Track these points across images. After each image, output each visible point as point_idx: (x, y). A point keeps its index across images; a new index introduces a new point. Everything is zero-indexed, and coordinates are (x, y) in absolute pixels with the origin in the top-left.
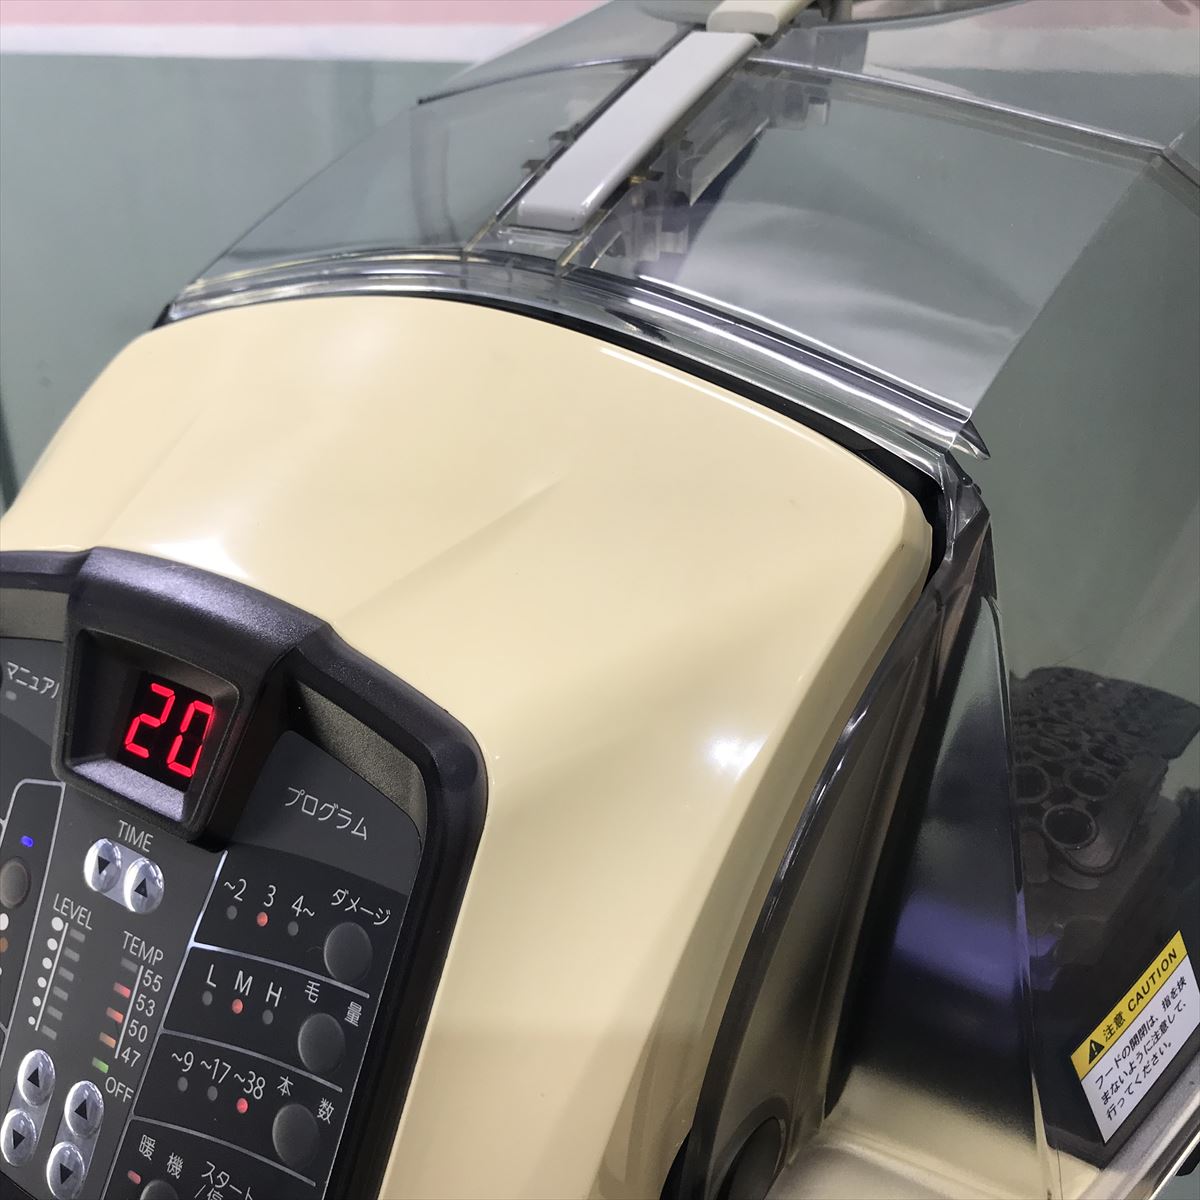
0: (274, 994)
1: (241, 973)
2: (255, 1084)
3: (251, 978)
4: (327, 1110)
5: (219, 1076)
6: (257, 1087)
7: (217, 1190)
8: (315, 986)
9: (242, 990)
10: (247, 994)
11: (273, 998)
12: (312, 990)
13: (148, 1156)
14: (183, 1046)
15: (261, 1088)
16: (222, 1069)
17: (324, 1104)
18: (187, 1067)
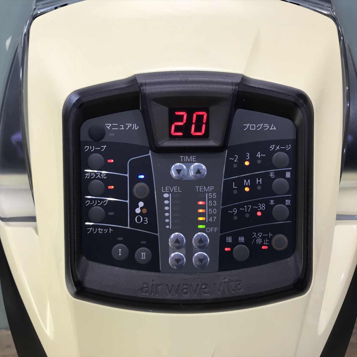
0: (259, 181)
1: (245, 180)
2: (261, 206)
3: (249, 180)
4: (288, 202)
5: (248, 210)
6: (263, 206)
7: (258, 238)
8: (272, 173)
9: (247, 185)
10: (249, 185)
11: (259, 182)
12: (272, 175)
13: (230, 241)
14: (231, 208)
15: (264, 207)
16: (248, 208)
17: (287, 201)
18: (235, 212)
